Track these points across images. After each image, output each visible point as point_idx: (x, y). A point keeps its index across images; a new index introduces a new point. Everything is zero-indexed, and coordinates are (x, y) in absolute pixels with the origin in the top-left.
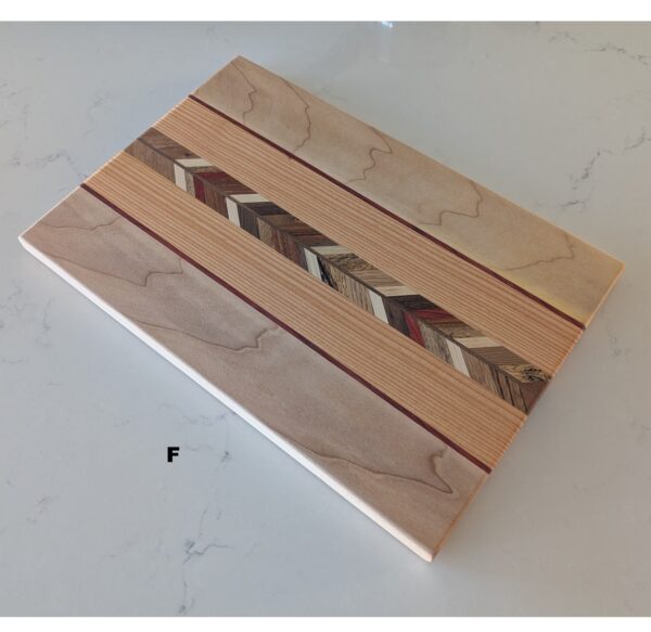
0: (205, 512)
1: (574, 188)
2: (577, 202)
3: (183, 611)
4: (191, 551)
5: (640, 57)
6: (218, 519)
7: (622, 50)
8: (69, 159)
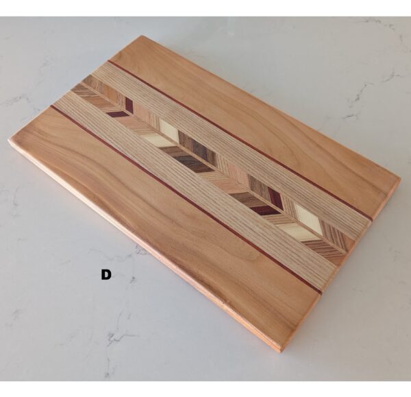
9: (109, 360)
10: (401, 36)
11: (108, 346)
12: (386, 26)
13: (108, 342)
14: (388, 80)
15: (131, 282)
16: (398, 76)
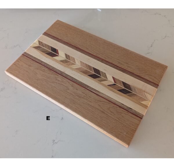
0: (57, 133)
1: (149, 50)
2: (149, 53)
3: (52, 157)
4: (54, 142)
5: (165, 16)
6: (61, 134)
7: (160, 14)
8: (20, 46)
9: (53, 151)
10: (169, 21)
11: (53, 145)
12: (163, 16)
13: (53, 144)
14: (164, 38)
15: (61, 120)
16: (168, 37)
